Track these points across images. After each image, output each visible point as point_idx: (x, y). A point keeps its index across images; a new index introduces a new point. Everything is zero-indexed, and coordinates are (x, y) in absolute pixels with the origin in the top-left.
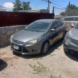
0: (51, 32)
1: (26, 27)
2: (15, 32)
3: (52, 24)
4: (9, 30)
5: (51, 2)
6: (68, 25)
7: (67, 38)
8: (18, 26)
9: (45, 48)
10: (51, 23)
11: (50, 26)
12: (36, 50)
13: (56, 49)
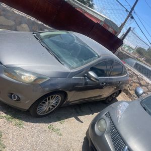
0: (85, 76)
1: (46, 30)
2: (18, 27)
3: (99, 61)
4: (4, 15)
5: (132, 18)
6: (135, 79)
7: (108, 115)
8: (33, 19)
9: (47, 103)
10: (99, 57)
11: (93, 62)
12: (19, 99)
13: (73, 118)
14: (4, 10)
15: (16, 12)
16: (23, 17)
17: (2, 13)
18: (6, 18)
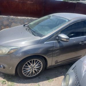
14: (12, 19)
15: (19, 17)
16: (23, 19)
17: (12, 21)
18: (15, 23)
